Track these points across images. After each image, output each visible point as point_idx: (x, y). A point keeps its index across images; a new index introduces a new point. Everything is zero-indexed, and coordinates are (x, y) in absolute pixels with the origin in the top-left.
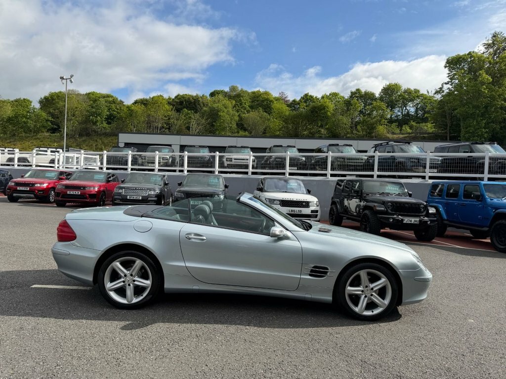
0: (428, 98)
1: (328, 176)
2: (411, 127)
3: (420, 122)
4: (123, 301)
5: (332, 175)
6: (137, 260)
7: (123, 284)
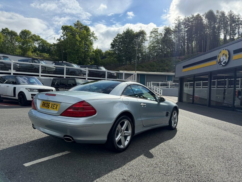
0: (44, 41)
1: (40, 76)
2: (37, 54)
3: (41, 52)
4: (122, 147)
5: (42, 76)
6: (126, 121)
7: (121, 136)
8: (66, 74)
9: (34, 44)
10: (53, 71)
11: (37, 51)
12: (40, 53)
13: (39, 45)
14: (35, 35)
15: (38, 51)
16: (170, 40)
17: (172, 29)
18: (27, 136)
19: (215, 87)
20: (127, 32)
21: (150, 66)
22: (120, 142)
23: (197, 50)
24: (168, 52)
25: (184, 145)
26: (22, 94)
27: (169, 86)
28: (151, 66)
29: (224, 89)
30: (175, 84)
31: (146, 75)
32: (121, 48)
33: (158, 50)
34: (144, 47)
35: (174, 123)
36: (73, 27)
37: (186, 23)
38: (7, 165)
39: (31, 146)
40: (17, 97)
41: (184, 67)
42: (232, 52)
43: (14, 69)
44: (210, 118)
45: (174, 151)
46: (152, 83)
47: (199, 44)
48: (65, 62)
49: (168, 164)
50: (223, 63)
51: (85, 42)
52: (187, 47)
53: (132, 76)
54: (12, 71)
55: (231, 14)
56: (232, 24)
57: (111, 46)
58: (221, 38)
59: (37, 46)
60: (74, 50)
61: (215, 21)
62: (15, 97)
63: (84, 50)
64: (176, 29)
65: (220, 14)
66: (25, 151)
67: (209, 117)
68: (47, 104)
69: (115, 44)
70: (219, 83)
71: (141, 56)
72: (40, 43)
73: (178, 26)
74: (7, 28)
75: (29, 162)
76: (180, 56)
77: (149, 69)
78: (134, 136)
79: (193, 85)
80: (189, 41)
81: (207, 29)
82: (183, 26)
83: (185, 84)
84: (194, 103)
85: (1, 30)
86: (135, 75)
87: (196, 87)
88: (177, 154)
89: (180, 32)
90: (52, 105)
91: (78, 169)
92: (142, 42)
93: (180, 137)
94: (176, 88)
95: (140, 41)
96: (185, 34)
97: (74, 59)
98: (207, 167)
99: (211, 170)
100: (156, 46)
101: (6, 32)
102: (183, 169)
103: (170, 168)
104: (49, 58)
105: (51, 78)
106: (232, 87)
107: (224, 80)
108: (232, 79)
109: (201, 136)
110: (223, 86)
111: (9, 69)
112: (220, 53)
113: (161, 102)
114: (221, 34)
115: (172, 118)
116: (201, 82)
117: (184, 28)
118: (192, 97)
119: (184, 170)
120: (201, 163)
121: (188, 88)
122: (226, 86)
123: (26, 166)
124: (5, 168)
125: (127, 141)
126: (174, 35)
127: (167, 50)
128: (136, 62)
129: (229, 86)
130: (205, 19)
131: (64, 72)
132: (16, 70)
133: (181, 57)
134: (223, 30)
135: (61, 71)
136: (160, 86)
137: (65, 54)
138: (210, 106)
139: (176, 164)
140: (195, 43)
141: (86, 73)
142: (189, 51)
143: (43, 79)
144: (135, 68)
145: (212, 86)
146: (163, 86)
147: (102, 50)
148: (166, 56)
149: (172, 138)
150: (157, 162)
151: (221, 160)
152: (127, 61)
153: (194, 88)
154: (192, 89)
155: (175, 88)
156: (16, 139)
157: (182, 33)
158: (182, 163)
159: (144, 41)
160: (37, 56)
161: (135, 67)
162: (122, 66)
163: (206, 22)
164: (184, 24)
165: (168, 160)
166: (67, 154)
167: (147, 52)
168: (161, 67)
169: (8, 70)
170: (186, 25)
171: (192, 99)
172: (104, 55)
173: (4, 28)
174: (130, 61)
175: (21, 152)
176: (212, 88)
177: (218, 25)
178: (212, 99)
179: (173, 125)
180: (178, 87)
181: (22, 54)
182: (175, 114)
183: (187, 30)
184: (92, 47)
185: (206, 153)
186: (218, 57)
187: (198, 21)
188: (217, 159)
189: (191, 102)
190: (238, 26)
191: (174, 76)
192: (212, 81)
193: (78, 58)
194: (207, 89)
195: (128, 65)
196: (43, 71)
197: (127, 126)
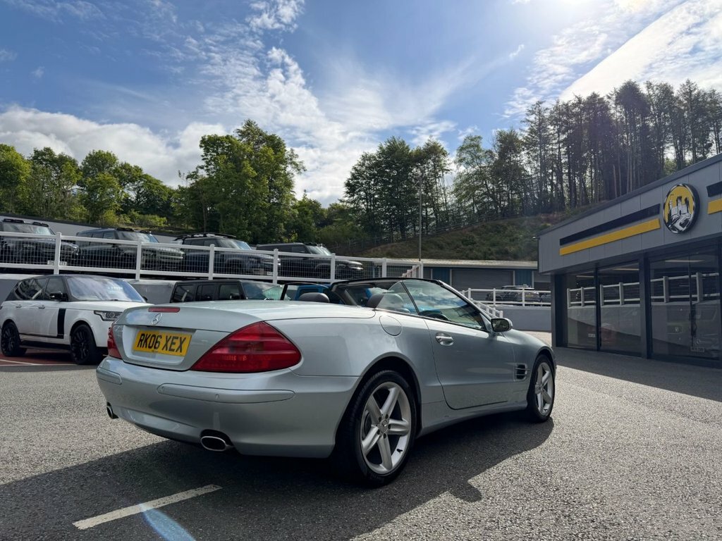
0: (154, 182)
1: (138, 277)
2: (132, 218)
3: (144, 212)
4: (382, 469)
5: (142, 276)
6: (392, 387)
7: (379, 436)
8: (216, 271)
9: (125, 191)
10: (176, 261)
11: (133, 210)
12: (141, 217)
13: (138, 192)
14: (129, 165)
15: (135, 211)
16: (518, 169)
17: (520, 138)
18: (91, 444)
19: (662, 300)
20: (389, 148)
21: (462, 242)
22: (375, 454)
23: (600, 195)
24: (511, 202)
25: (577, 463)
26: (82, 328)
27: (523, 299)
28: (464, 245)
29: (691, 303)
30: (541, 294)
31: (451, 270)
32: (374, 195)
33: (484, 198)
34: (442, 190)
35: (545, 403)
36: (237, 139)
37: (560, 120)
38: (23, 527)
39: (102, 471)
40: (67, 340)
41: (564, 241)
42: (704, 193)
43: (62, 259)
44: (656, 389)
45: (546, 483)
46: (472, 292)
47: (604, 176)
48: (213, 235)
49: (529, 519)
50: (681, 224)
51: (271, 181)
52: (570, 187)
53: (408, 271)
54: (58, 265)
55: (691, 91)
56: (696, 118)
57: (345, 189)
58: (667, 159)
59: (133, 195)
60: (239, 203)
61: (645, 113)
62: (62, 337)
63: (269, 202)
64: (533, 137)
65: (657, 92)
66: (82, 486)
67: (650, 387)
68: (153, 338)
69: (358, 182)
70: (674, 288)
71: (433, 216)
72: (142, 187)
73: (539, 129)
74: (48, 150)
75: (93, 516)
76: (550, 213)
77: (461, 252)
78: (418, 437)
79: (594, 295)
80: (574, 171)
81: (623, 133)
82: (551, 129)
83: (572, 292)
84: (602, 348)
85: (33, 153)
86: (418, 268)
87: (606, 301)
88: (557, 490)
89: (545, 146)
90: (167, 341)
91: (244, 535)
92: (436, 176)
93: (563, 442)
94: (544, 305)
95: (429, 174)
96: (559, 152)
97: (239, 230)
98: (656, 528)
99: (670, 535)
100: (478, 188)
101: (44, 160)
102: (581, 534)
103: (536, 530)
104: (166, 228)
105: (169, 283)
106: (714, 298)
107: (687, 277)
108: (711, 275)
109: (630, 437)
110: (688, 296)
111: (49, 259)
112: (667, 196)
113: (499, 335)
114: (668, 147)
115: (536, 386)
116: (619, 285)
117: (556, 135)
118: (594, 330)
119: (583, 535)
120: (638, 516)
121: (580, 305)
122: (697, 296)
123: (81, 528)
124: (15, 535)
125: (399, 451)
126: (528, 153)
127: (509, 198)
128: (420, 233)
129: (706, 295)
130: (614, 106)
131: (208, 264)
132: (69, 260)
133: (551, 215)
134: (670, 135)
135: (200, 263)
136: (495, 302)
137: (213, 215)
138: (650, 355)
139: (557, 519)
140: (591, 174)
141: (272, 265)
142: (576, 197)
143: (147, 286)
144: (418, 250)
145: (652, 297)
146: (504, 300)
147: (319, 201)
148: (508, 213)
149: (539, 445)
150: (494, 514)
151: (701, 505)
152: (392, 231)
153: (598, 305)
154: (594, 307)
155: (540, 305)
156: (54, 453)
157: (551, 147)
158: (573, 516)
159: (440, 173)
160: (131, 225)
161: (418, 246)
162: (378, 245)
163: (618, 114)
164: (554, 121)
165: (530, 508)
166: (212, 492)
167: (450, 203)
168: (493, 245)
169: (46, 261)
170: (561, 126)
171: (593, 335)
172: (326, 215)
173: (41, 148)
174: (403, 230)
175: (69, 490)
176: (653, 304)
177: (655, 120)
178: (657, 335)
179: (542, 409)
180: (550, 304)
181: (88, 217)
182: (544, 373)
183: (565, 139)
184: (292, 193)
185: (650, 487)
186: (662, 207)
187: (595, 114)
188: (687, 503)
189: (594, 345)
190: (715, 124)
191: (536, 270)
192: (651, 281)
193: (250, 224)
194: (638, 305)
195: (397, 241)
196: (146, 261)
197: (397, 402)
